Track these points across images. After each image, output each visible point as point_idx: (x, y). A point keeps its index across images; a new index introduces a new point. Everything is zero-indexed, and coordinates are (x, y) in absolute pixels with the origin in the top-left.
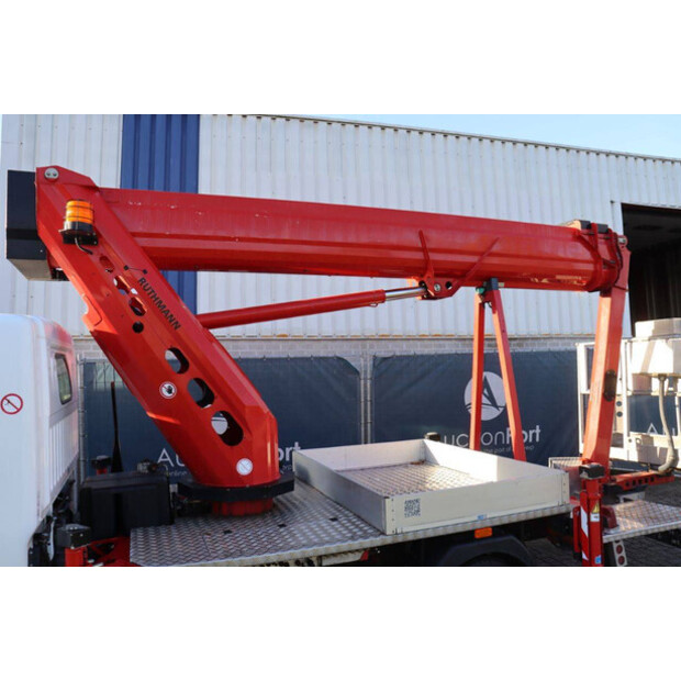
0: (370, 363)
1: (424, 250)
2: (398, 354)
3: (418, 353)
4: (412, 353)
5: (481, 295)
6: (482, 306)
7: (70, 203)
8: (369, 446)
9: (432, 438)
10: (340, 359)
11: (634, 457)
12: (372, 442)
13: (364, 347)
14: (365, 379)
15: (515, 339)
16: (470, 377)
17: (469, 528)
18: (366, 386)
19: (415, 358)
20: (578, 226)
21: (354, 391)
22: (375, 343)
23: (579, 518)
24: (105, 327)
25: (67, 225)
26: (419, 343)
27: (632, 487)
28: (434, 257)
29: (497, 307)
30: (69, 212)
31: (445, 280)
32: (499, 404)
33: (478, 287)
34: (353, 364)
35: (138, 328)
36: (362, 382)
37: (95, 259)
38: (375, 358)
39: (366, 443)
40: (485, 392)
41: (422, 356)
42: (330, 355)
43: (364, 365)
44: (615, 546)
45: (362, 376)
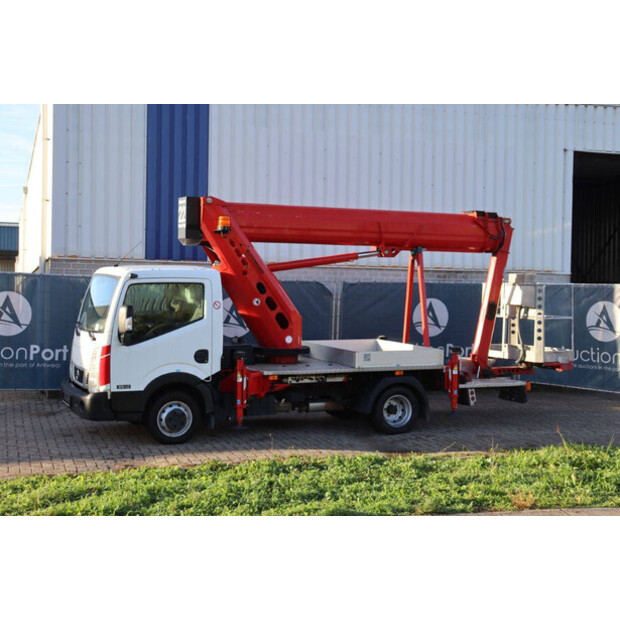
0: (341, 287)
1: (380, 232)
2: (362, 281)
3: (378, 281)
4: (373, 281)
5: (413, 255)
6: (413, 262)
7: (220, 218)
8: (338, 341)
9: (382, 338)
10: (317, 283)
11: (506, 357)
12: (340, 338)
13: (335, 274)
14: (337, 299)
15: (461, 272)
16: (419, 302)
17: (393, 370)
18: (336, 304)
19: (375, 285)
20: (475, 215)
21: (328, 308)
22: (344, 271)
23: (448, 373)
24: (229, 271)
25: (219, 228)
26: (380, 272)
27: (503, 373)
28: (385, 236)
29: (420, 263)
30: (220, 221)
31: (391, 248)
32: (440, 324)
33: (412, 250)
34: (327, 287)
35: (245, 273)
36: (334, 302)
37: (227, 240)
38: (345, 284)
39: (335, 339)
40: (430, 314)
41: (381, 284)
42: (311, 280)
43: (336, 289)
44: (470, 391)
45: (334, 297)
